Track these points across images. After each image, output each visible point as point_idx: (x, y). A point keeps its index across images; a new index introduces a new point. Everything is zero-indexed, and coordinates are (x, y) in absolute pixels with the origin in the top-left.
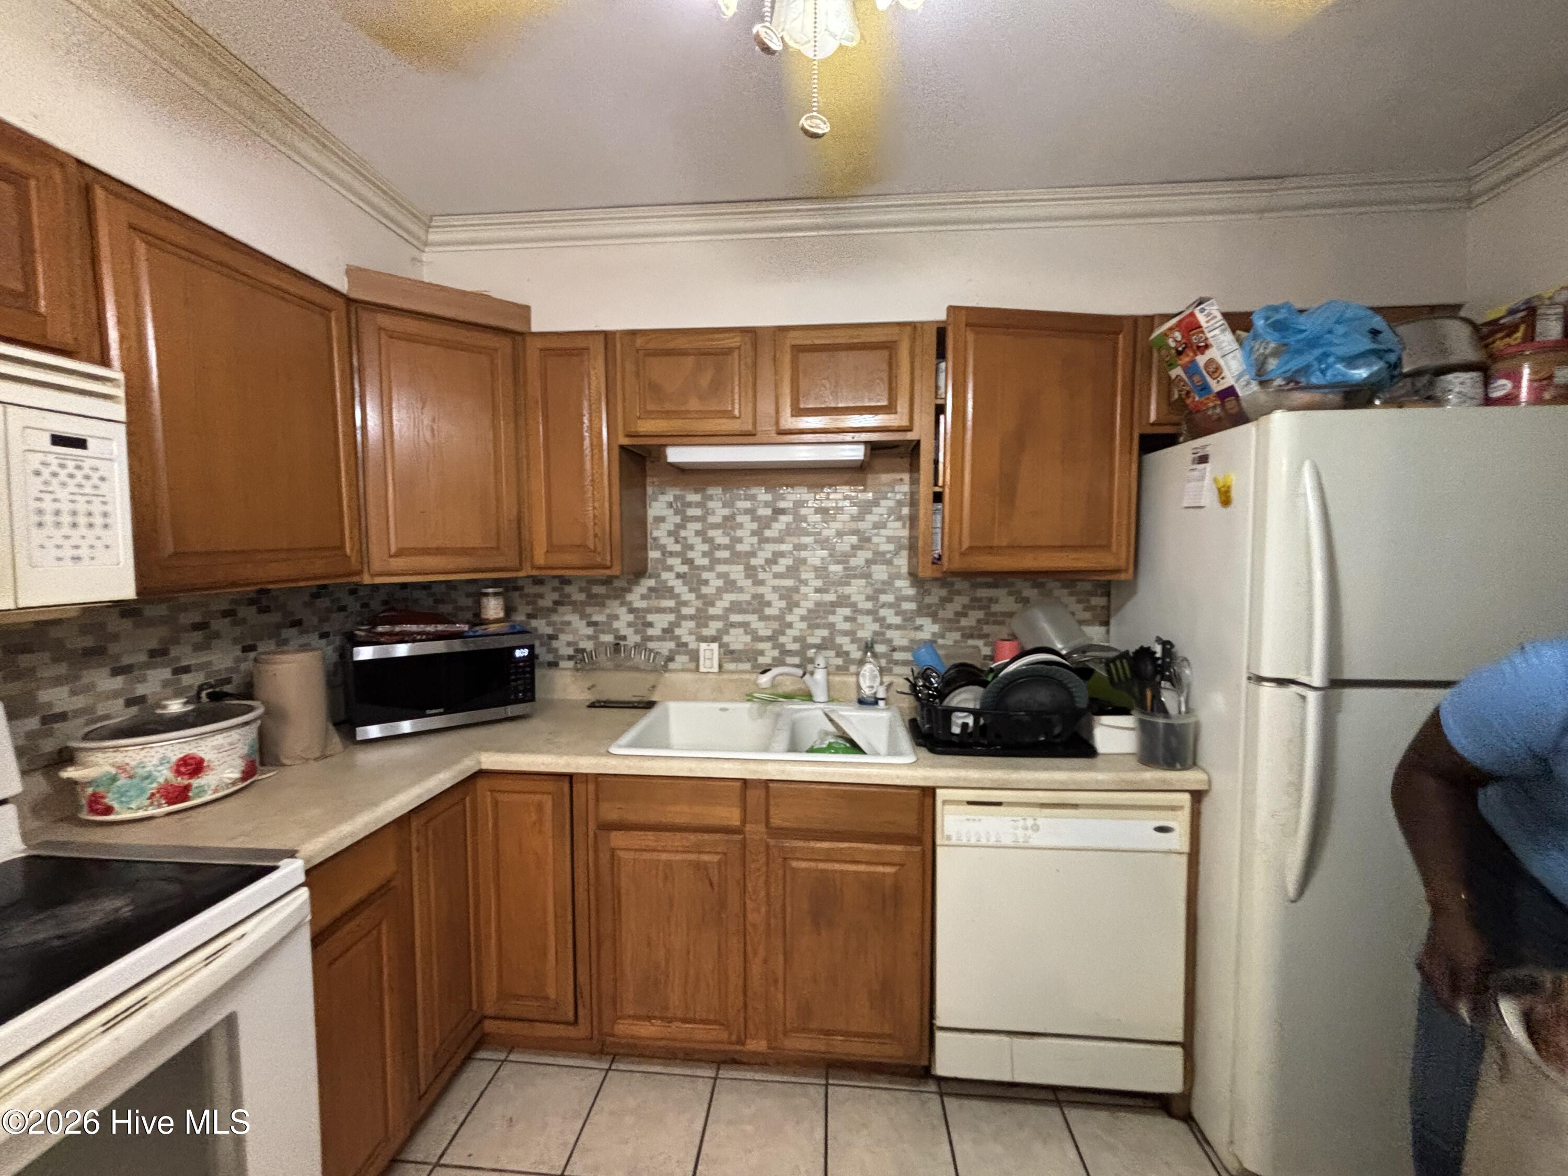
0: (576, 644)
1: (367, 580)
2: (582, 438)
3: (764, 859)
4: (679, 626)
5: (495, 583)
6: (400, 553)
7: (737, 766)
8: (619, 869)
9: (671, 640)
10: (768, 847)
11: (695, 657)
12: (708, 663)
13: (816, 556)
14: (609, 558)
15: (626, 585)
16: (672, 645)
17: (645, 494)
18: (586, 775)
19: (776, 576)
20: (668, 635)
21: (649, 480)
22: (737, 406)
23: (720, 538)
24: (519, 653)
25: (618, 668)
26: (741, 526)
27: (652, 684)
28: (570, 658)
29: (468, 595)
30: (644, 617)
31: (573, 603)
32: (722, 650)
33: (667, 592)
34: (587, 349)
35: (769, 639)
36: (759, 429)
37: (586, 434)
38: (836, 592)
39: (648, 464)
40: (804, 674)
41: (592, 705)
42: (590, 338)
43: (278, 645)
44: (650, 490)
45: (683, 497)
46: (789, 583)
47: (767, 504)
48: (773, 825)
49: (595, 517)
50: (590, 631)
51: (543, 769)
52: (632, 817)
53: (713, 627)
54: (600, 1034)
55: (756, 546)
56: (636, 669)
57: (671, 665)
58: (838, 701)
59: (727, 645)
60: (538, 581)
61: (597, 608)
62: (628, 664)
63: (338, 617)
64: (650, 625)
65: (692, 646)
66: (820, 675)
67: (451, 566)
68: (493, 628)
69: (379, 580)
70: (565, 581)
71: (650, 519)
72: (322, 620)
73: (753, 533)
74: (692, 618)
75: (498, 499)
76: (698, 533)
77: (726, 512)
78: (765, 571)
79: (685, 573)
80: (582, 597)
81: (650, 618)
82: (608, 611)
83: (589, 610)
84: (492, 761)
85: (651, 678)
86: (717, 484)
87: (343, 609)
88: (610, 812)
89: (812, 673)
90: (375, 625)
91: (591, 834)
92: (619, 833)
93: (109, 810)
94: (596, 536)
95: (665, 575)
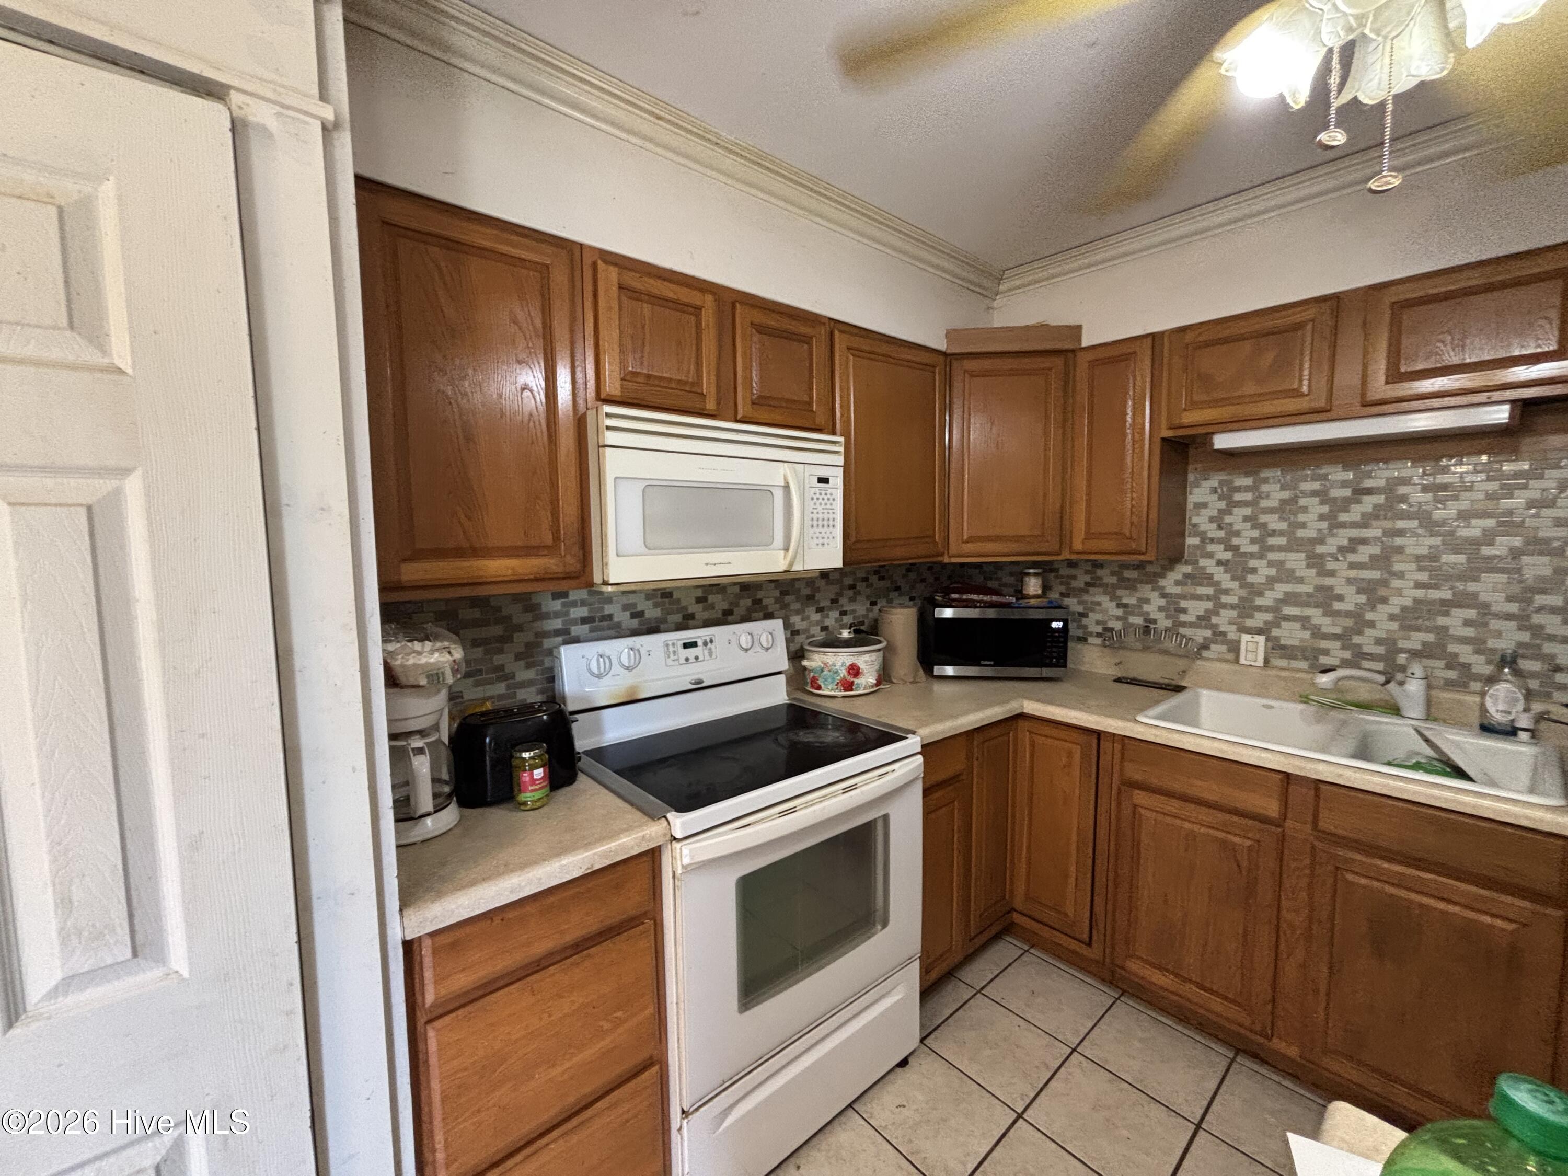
0: (1104, 623)
1: (946, 560)
2: (1124, 435)
3: (1307, 862)
4: (1217, 614)
5: (1035, 565)
6: (970, 540)
7: (1278, 757)
8: (1140, 826)
9: (1206, 627)
10: (1313, 847)
11: (1235, 648)
12: (1250, 656)
13: (1421, 545)
14: (1144, 545)
15: (1158, 570)
16: (1208, 633)
17: (1186, 480)
18: (1114, 735)
19: (1352, 566)
20: (1203, 623)
21: (1190, 467)
22: (1306, 382)
23: (1274, 522)
24: (1055, 625)
25: (1146, 649)
26: (1305, 510)
27: (1182, 668)
28: (1099, 635)
29: (1011, 574)
30: (1177, 603)
31: (1105, 586)
32: (1270, 644)
33: (1206, 578)
34: (1135, 353)
35: (1336, 637)
36: (1335, 403)
37: (1128, 431)
38: (1452, 588)
39: (1192, 452)
40: (1387, 682)
41: (1118, 680)
42: (1138, 343)
43: (888, 602)
44: (1191, 477)
45: (1231, 482)
46: (1375, 574)
47: (1344, 484)
48: (1319, 828)
49: (1133, 506)
50: (1120, 612)
51: (1074, 722)
52: (1155, 782)
53: (1259, 619)
54: (1112, 963)
55: (1326, 532)
56: (1166, 652)
57: (1205, 654)
58: (1445, 721)
59: (1277, 639)
60: (1072, 564)
61: (1127, 592)
62: (1158, 646)
63: (920, 587)
64: (1184, 611)
65: (1232, 636)
66: (1415, 687)
67: (1006, 550)
68: (1033, 602)
69: (954, 560)
70: (1097, 565)
71: (1190, 506)
72: (913, 587)
73: (1322, 517)
74: (1233, 607)
75: (1045, 495)
76: (1246, 519)
77: (1286, 495)
78: (1337, 560)
79: (1228, 561)
80: (1114, 580)
81: (1183, 604)
82: (1138, 595)
83: (1119, 592)
84: (1031, 707)
85: (1181, 663)
86: (1274, 465)
87: (923, 580)
88: (1134, 772)
89: (1401, 683)
90: (948, 594)
91: (1115, 787)
92: (1143, 793)
93: (819, 688)
94: (1132, 524)
95: (1203, 562)
